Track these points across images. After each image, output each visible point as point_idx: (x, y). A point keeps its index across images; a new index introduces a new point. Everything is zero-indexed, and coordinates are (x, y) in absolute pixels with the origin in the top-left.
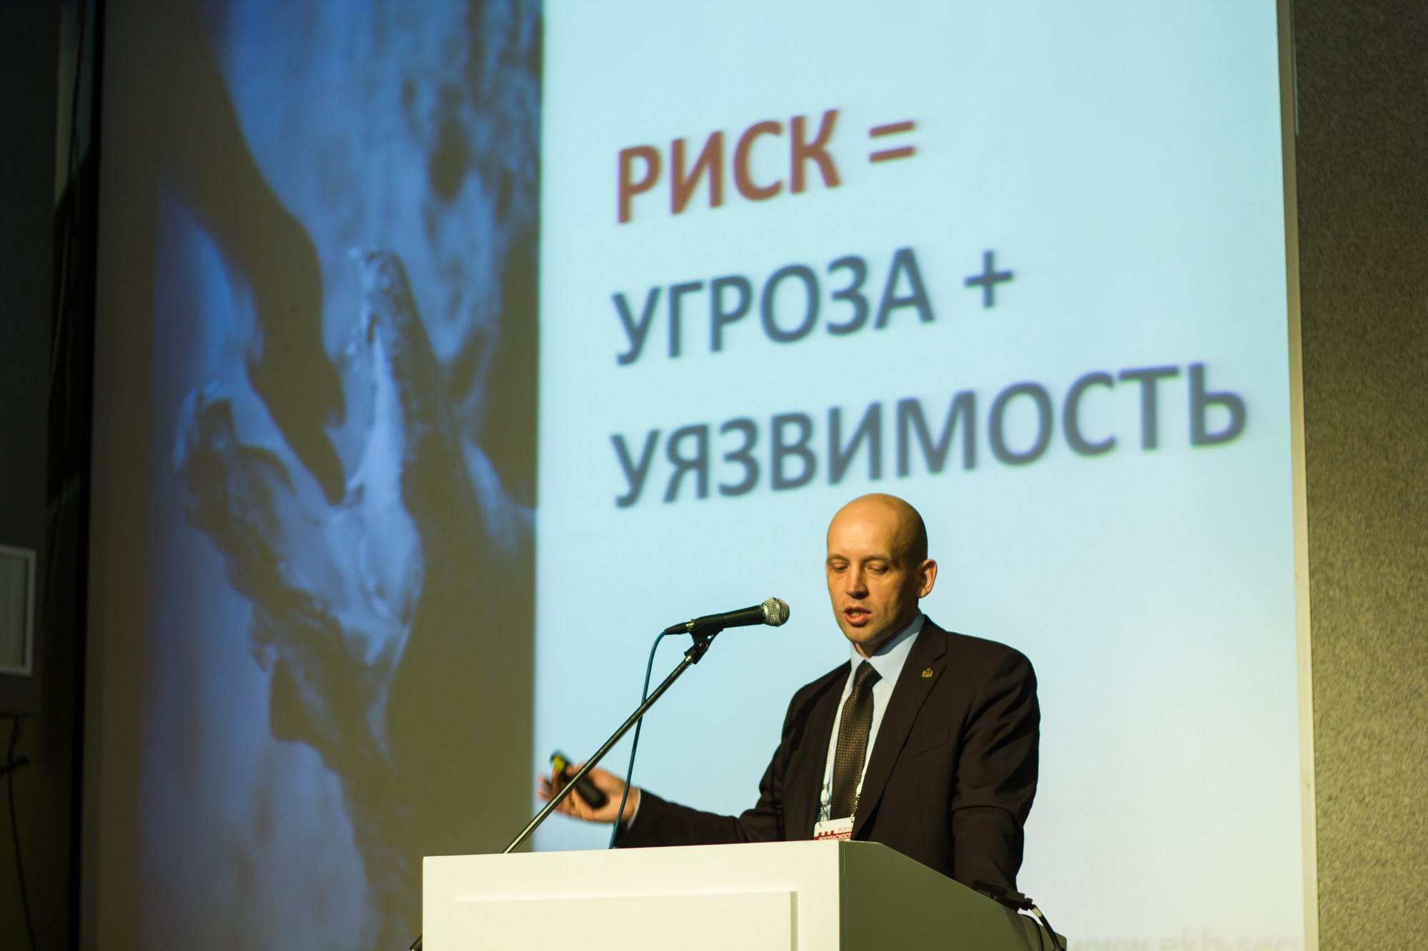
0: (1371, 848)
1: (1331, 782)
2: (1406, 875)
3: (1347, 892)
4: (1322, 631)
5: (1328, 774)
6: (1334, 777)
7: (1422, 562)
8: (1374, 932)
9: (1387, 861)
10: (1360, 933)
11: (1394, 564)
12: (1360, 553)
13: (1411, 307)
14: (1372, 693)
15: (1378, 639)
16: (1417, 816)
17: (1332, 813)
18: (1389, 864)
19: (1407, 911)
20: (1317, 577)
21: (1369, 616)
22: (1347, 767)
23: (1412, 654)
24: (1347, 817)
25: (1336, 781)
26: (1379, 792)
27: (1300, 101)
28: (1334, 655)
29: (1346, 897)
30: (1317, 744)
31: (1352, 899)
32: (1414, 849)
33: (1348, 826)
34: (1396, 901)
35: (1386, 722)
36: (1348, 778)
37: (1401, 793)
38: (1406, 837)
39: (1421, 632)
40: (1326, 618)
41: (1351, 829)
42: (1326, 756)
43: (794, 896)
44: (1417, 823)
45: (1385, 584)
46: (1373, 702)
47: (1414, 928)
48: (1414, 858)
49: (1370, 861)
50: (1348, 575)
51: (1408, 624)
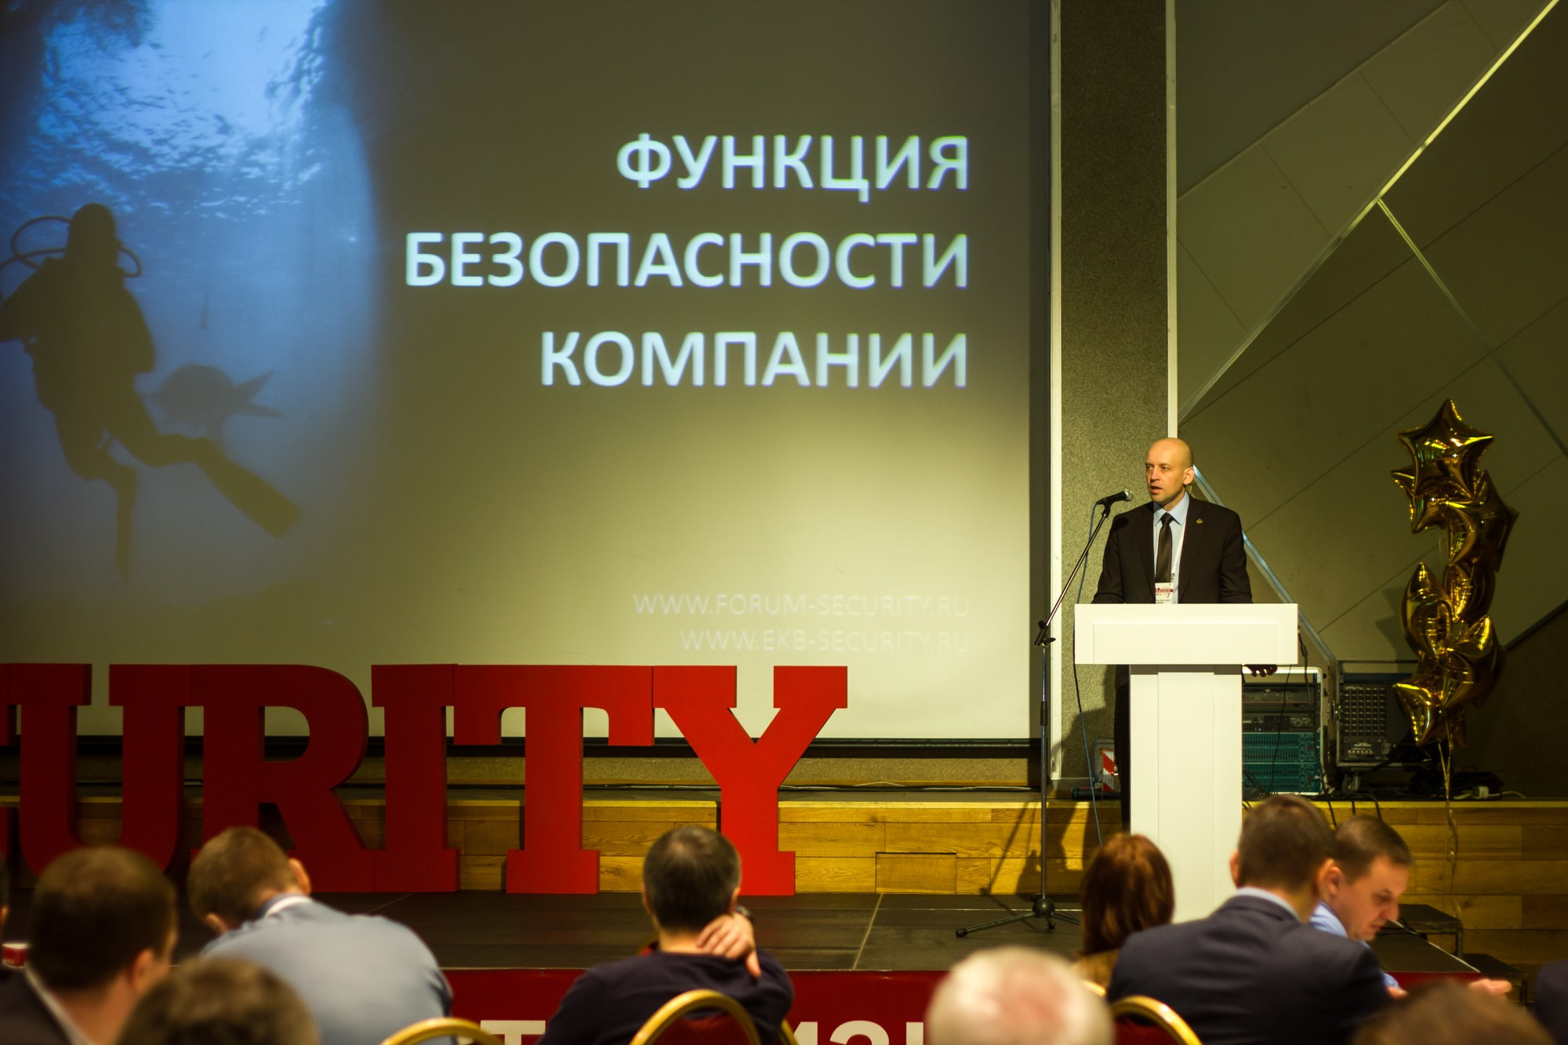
11: (1109, 448)
12: (1090, 441)
45: (1103, 457)
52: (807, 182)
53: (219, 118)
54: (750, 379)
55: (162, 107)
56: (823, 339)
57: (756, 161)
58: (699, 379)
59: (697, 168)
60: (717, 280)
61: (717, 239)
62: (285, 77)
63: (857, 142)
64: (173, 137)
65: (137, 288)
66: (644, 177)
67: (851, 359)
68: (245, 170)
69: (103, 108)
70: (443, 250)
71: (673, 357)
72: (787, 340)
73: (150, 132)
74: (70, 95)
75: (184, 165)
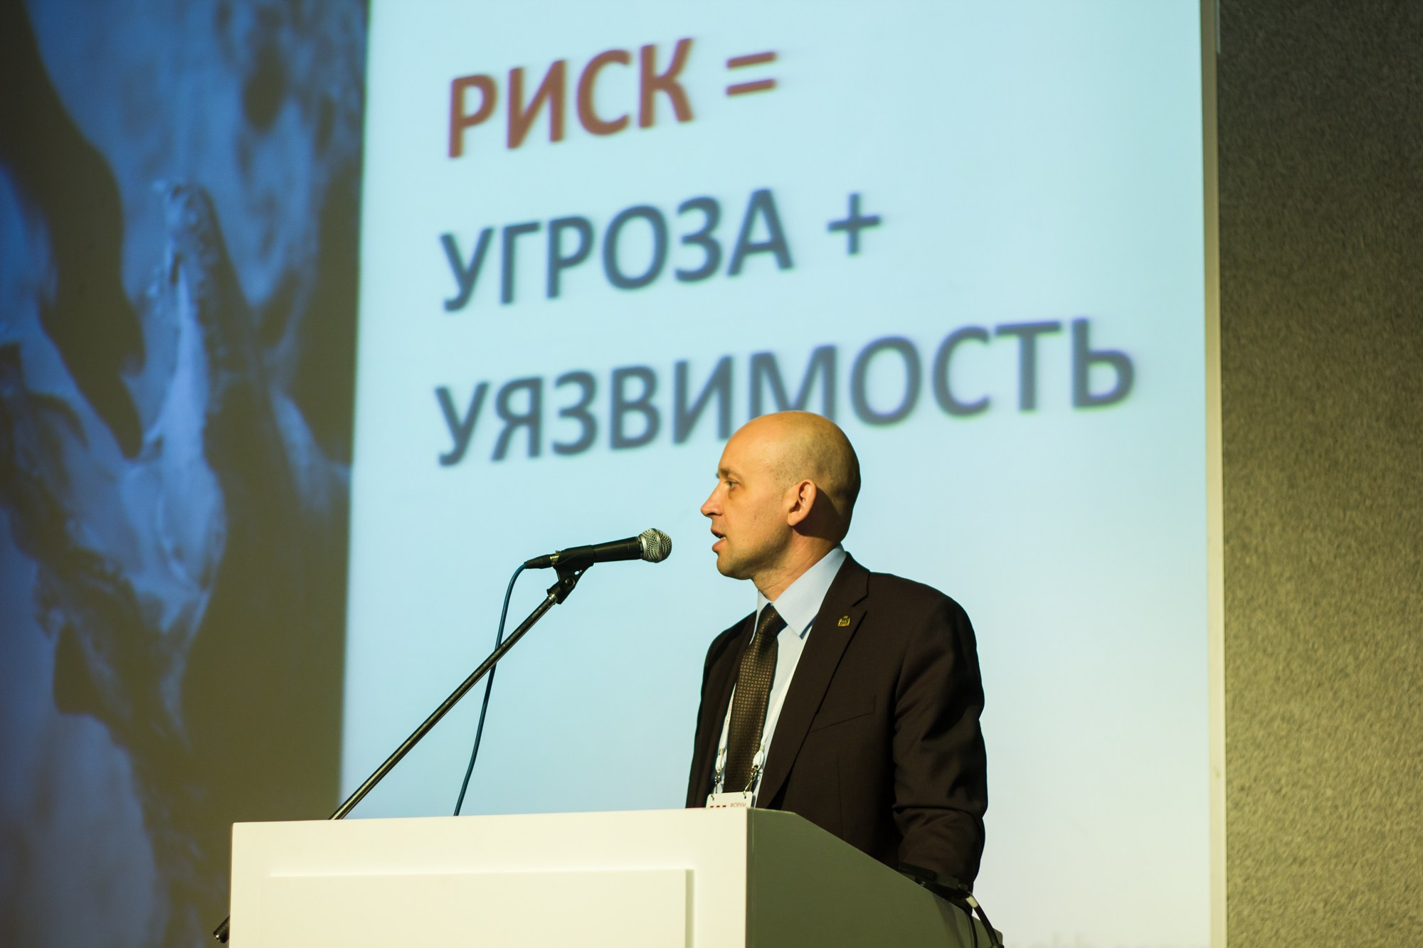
0: (1287, 844)
1: (1244, 770)
2: (1327, 875)
3: (1260, 894)
4: (1236, 602)
5: (1241, 761)
6: (1247, 766)
7: (1351, 527)
8: (1290, 939)
9: (1305, 860)
10: (1274, 939)
11: (1319, 529)
12: (1281, 516)
13: (1344, 245)
14: (1291, 672)
15: (1299, 612)
16: (1340, 810)
17: (1244, 805)
18: (1308, 862)
19: (1329, 915)
20: (1232, 542)
21: (1290, 586)
22: (1262, 755)
23: (1338, 629)
24: (1261, 810)
25: (1249, 770)
26: (1298, 782)
27: (1222, 17)
28: (1249, 629)
29: (1259, 899)
30: (1229, 728)
31: (1265, 901)
32: (1336, 847)
33: (1263, 819)
34: (1315, 905)
35: (1307, 705)
36: (1263, 765)
37: (1323, 784)
38: (1328, 833)
39: (1348, 605)
40: (1241, 588)
41: (1266, 822)
42: (1238, 741)
43: (689, 875)
44: (1340, 817)
45: (1308, 551)
46: (1293, 681)
47: (1335, 934)
48: (1337, 856)
49: (1286, 859)
50: (1267, 541)
51: (1334, 596)
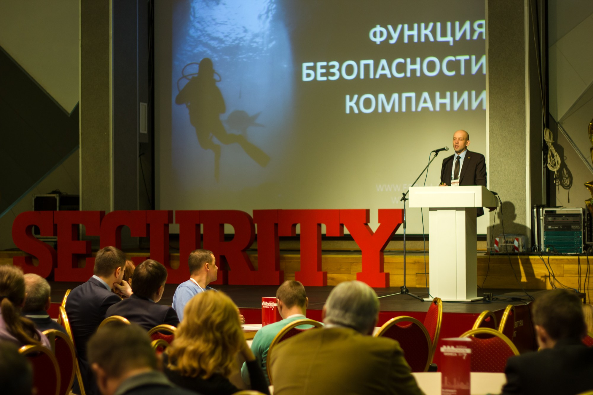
7: (511, 130)
11: (505, 130)
13: (510, 83)
14: (501, 153)
15: (502, 144)
16: (509, 176)
21: (500, 139)
23: (509, 147)
26: (502, 171)
35: (503, 159)
37: (506, 172)
39: (510, 143)
40: (493, 140)
43: (474, 194)
45: (504, 134)
51: (508, 141)
52: (432, 39)
53: (244, 27)
54: (413, 109)
55: (226, 25)
56: (438, 94)
57: (415, 33)
58: (397, 110)
59: (395, 36)
60: (402, 75)
61: (402, 60)
62: (264, 12)
63: (449, 24)
64: (230, 34)
65: (220, 85)
66: (378, 40)
67: (447, 101)
68: (252, 44)
69: (208, 26)
70: (314, 68)
71: (388, 102)
72: (426, 95)
73: (223, 33)
74: (199, 22)
75: (233, 44)
